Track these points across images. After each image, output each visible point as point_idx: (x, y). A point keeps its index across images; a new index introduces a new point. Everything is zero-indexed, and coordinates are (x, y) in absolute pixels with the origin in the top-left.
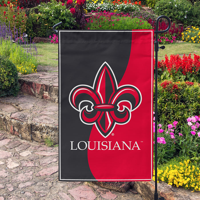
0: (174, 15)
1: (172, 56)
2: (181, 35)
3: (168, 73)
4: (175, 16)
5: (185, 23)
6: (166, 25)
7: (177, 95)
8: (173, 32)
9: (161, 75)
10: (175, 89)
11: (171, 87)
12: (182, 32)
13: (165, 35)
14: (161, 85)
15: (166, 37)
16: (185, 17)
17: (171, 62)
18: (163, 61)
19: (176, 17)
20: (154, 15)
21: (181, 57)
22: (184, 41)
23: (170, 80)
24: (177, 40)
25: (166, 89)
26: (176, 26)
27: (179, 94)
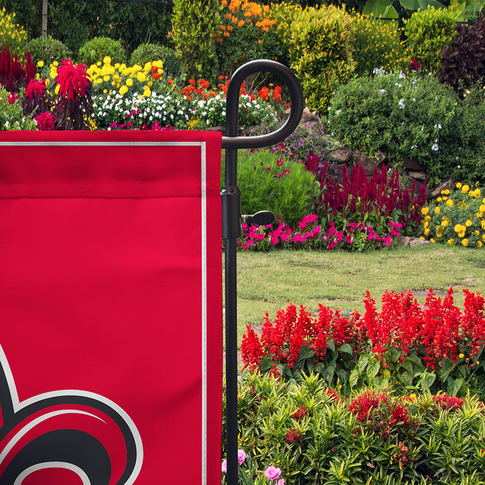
0: (394, 138)
1: (387, 298)
2: (418, 217)
3: (375, 363)
4: (398, 142)
5: (434, 169)
6: (369, 178)
7: (406, 445)
8: (391, 206)
9: (349, 371)
10: (398, 424)
11: (384, 417)
12: (422, 204)
13: (366, 218)
14: (351, 408)
15: (369, 225)
16: (435, 147)
17: (386, 319)
18: (358, 316)
19: (402, 147)
20: (325, 138)
21: (421, 300)
22: (429, 239)
23: (381, 388)
24: (405, 235)
25: (368, 422)
26: (403, 181)
27: (411, 443)
